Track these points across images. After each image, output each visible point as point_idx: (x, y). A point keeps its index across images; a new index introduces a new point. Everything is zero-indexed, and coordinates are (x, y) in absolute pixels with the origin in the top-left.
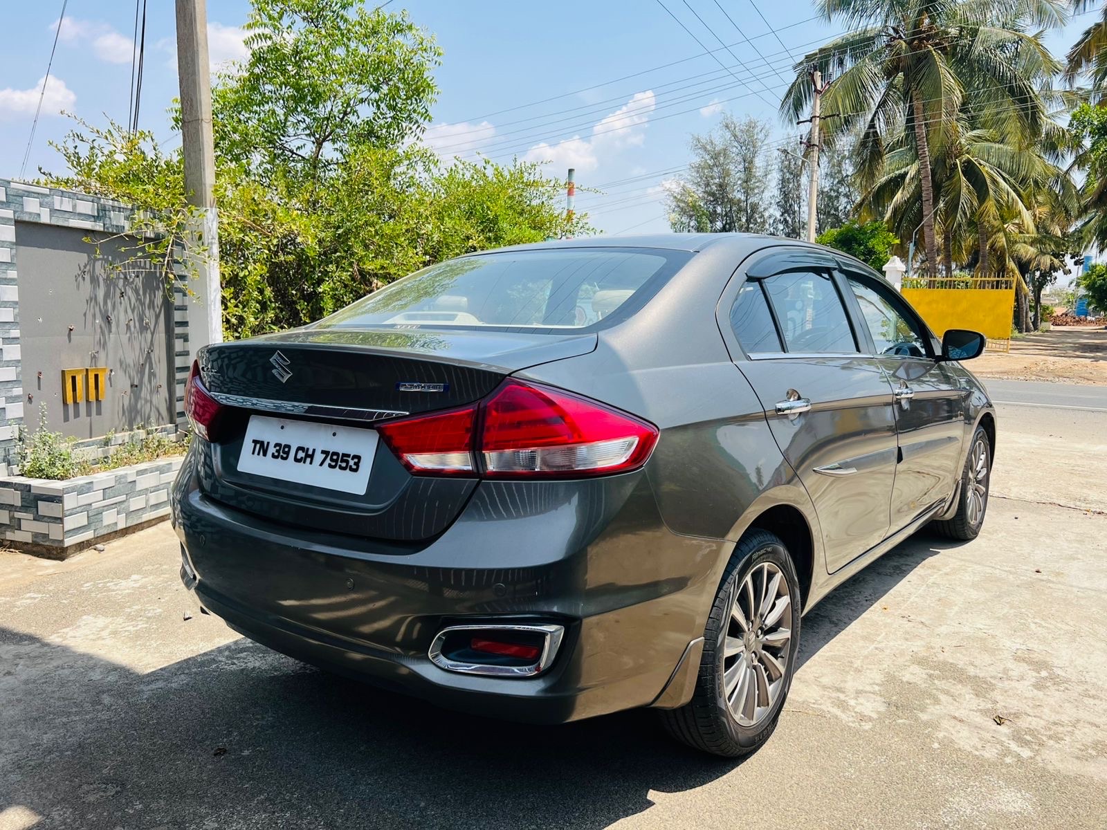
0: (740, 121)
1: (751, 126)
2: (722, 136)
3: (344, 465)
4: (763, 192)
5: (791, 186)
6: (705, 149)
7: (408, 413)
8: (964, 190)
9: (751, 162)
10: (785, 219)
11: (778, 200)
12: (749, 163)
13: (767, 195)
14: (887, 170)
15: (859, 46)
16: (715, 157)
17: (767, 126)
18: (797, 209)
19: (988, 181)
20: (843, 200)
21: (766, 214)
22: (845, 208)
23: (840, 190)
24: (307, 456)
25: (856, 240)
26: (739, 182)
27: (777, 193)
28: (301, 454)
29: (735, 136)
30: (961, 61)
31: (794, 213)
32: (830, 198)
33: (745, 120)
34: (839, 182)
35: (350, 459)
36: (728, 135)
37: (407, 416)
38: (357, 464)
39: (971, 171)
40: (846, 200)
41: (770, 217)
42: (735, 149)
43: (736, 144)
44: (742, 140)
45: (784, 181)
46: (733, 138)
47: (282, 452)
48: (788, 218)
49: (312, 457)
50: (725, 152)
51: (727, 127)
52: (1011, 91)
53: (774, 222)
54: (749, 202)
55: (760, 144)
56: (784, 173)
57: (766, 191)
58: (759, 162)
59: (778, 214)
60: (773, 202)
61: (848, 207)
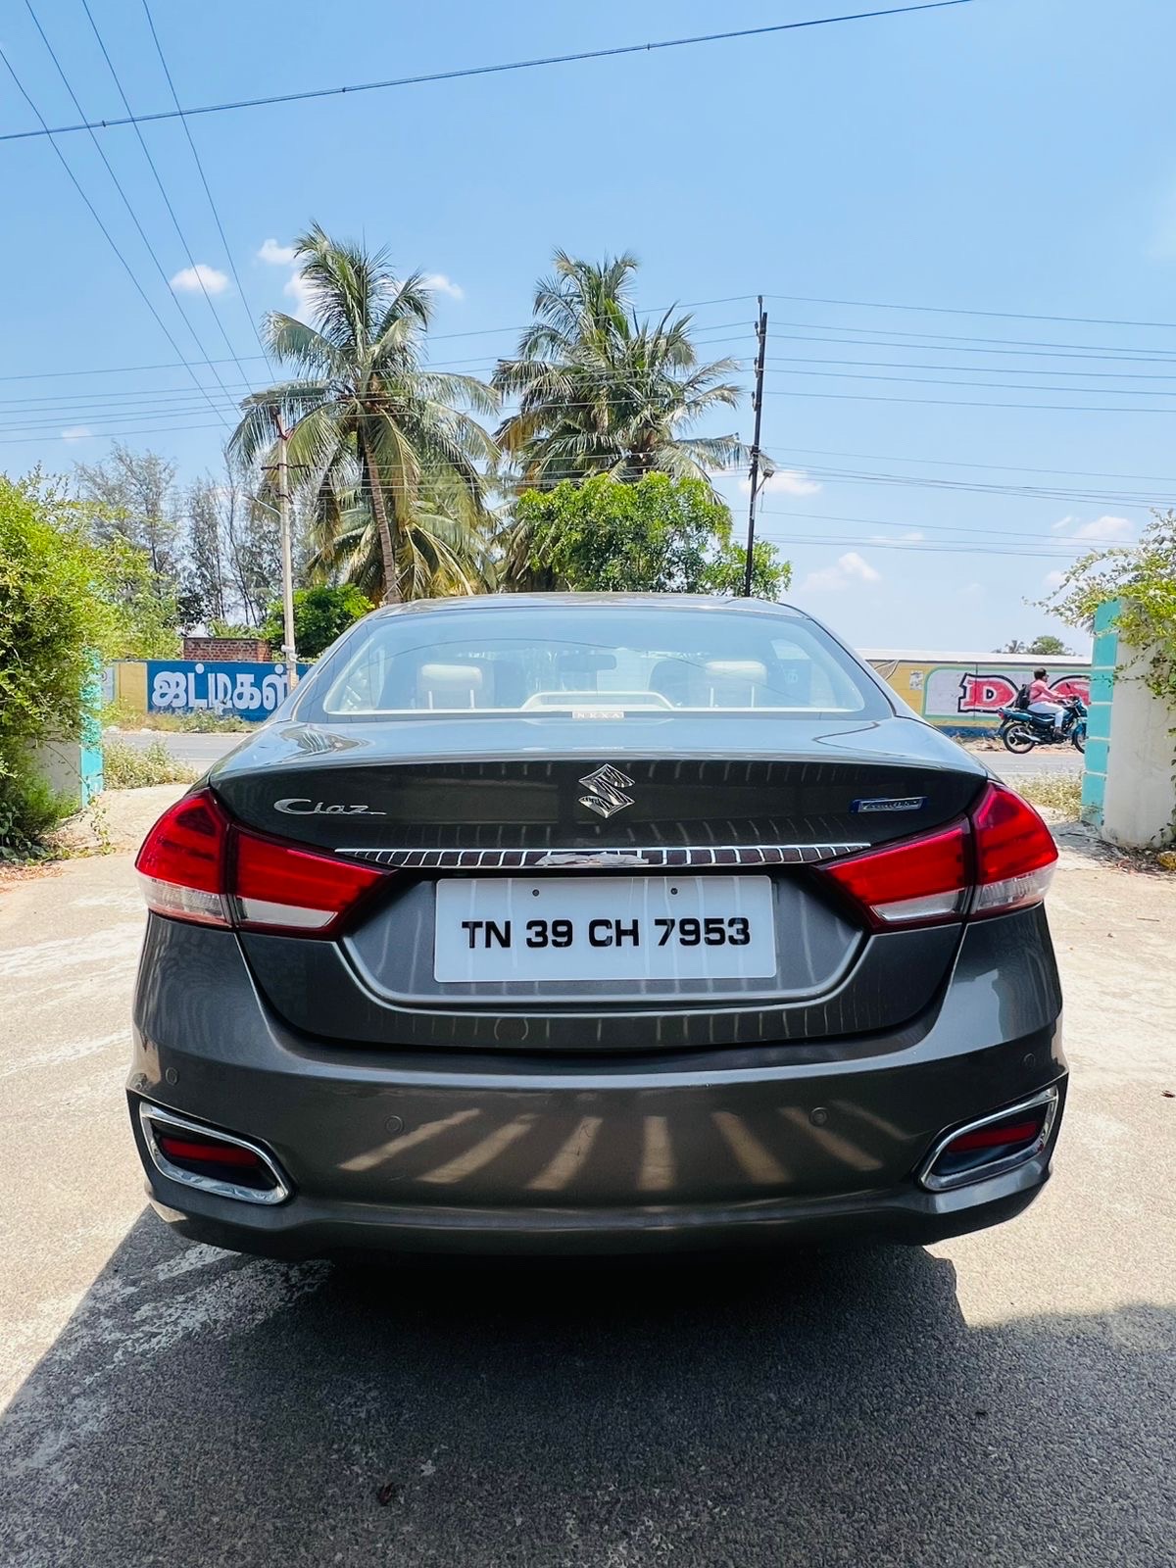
0: (138, 452)
1: (151, 462)
2: (115, 469)
3: (716, 936)
4: (173, 540)
5: (206, 537)
6: (95, 483)
7: (869, 845)
8: (416, 560)
9: (155, 504)
10: (202, 573)
11: (192, 551)
12: (152, 504)
13: (178, 544)
14: (344, 529)
15: (309, 395)
16: (109, 492)
17: (172, 466)
18: (215, 562)
19: (438, 553)
20: (267, 557)
21: (179, 566)
22: (270, 566)
23: (263, 547)
24: (620, 933)
25: (330, 602)
26: (142, 526)
27: (190, 543)
28: (601, 933)
29: (132, 471)
30: (412, 430)
31: (213, 567)
32: (252, 554)
33: (144, 455)
34: (261, 538)
35: (725, 926)
36: (123, 469)
37: (868, 848)
38: (745, 931)
39: (419, 539)
40: (269, 558)
41: (184, 569)
42: (133, 486)
43: (134, 481)
44: (142, 478)
45: (197, 530)
46: (129, 474)
47: (555, 934)
48: (206, 573)
49: (634, 932)
50: (120, 489)
51: (121, 459)
52: (458, 467)
53: (189, 576)
54: (156, 550)
55: (164, 484)
56: (197, 522)
57: (177, 540)
58: (165, 506)
59: (193, 567)
60: (186, 552)
61: (273, 565)
